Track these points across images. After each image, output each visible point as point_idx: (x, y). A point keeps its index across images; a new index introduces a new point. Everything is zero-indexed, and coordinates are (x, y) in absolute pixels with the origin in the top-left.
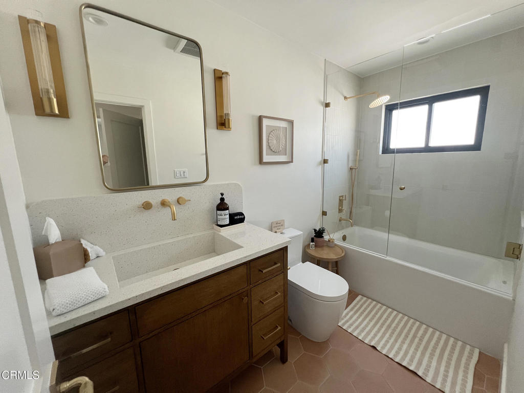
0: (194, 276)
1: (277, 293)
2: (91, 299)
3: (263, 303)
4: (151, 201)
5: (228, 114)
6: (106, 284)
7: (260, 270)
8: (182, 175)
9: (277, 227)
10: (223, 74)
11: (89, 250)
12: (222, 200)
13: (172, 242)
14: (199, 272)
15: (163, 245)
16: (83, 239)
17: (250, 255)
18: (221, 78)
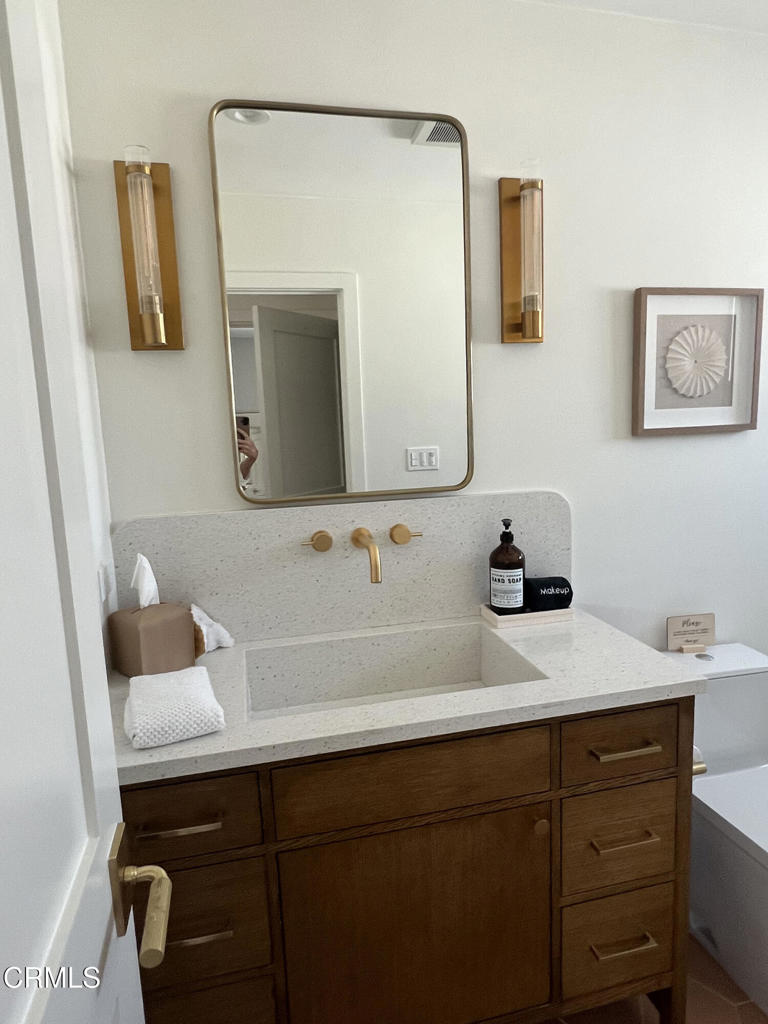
0: (401, 728)
1: (648, 834)
2: (194, 732)
3: (598, 854)
4: (331, 532)
5: (532, 300)
6: (223, 707)
7: (592, 753)
8: (426, 464)
9: (685, 633)
10: (522, 188)
11: (204, 629)
12: (507, 537)
13: (372, 638)
14: (415, 721)
15: (352, 640)
16: (197, 605)
17: (562, 703)
18: (516, 200)
